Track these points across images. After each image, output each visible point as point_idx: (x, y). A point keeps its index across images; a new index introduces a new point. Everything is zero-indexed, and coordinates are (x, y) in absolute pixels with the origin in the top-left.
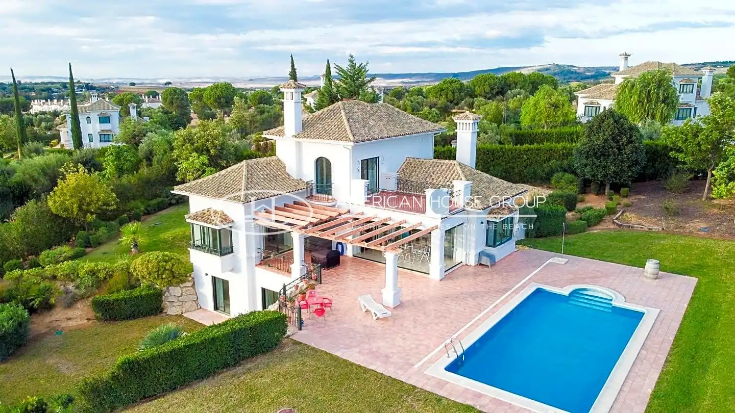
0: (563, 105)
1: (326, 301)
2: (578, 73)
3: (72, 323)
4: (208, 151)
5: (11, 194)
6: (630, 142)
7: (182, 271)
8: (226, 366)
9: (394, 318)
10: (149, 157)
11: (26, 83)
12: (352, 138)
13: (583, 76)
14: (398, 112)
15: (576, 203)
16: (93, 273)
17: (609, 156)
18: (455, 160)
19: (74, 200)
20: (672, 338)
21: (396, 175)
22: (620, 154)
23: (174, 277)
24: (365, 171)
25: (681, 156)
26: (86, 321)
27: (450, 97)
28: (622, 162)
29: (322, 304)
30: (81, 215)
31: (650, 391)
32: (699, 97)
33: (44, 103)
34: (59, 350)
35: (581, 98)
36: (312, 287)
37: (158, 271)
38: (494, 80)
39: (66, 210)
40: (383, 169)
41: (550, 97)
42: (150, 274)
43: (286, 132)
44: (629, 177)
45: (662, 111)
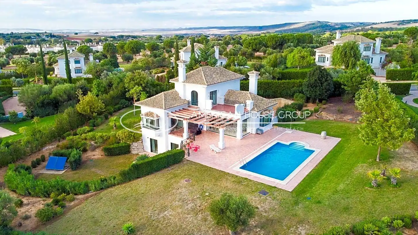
0: (307, 57)
1: (198, 146)
2: (331, 26)
3: (96, 157)
4: (141, 84)
5: (52, 103)
6: (326, 81)
7: (138, 136)
8: (165, 167)
9: (223, 153)
10: (110, 85)
11: (16, 33)
12: (206, 84)
13: (334, 28)
14: (225, 70)
15: (302, 108)
16: (101, 137)
17: (317, 87)
18: (248, 91)
19: (88, 107)
20: (321, 159)
21: (224, 97)
22: (322, 86)
23: (135, 139)
24: (211, 95)
25: (346, 88)
26: (101, 156)
27: (254, 47)
28: (323, 90)
29: (196, 148)
30: (91, 113)
31: (307, 174)
32: (374, 52)
33: (31, 47)
34: (95, 166)
35: (317, 52)
36: (192, 142)
37: (129, 136)
38: (277, 38)
39: (85, 111)
40: (219, 95)
41: (300, 53)
42: (126, 137)
43: (179, 80)
44: (326, 96)
45: (352, 61)
